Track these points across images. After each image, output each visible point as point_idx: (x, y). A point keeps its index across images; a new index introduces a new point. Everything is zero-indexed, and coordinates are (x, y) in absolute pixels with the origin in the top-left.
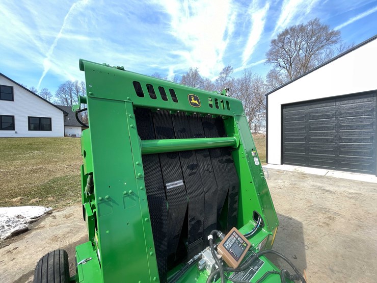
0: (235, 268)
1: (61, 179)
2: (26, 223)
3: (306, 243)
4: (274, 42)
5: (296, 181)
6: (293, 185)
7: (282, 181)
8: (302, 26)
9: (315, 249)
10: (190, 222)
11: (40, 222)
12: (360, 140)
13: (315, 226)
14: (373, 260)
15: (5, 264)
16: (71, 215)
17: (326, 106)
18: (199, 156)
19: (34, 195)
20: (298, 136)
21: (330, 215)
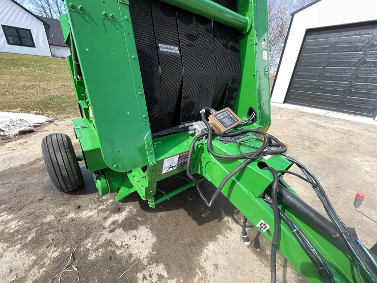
0: (222, 132)
1: (58, 97)
5: (293, 117)
6: (290, 120)
7: (279, 116)
13: (299, 148)
15: (20, 151)
17: (360, 34)
18: (201, 28)
19: (33, 108)
20: (312, 72)
21: (316, 142)
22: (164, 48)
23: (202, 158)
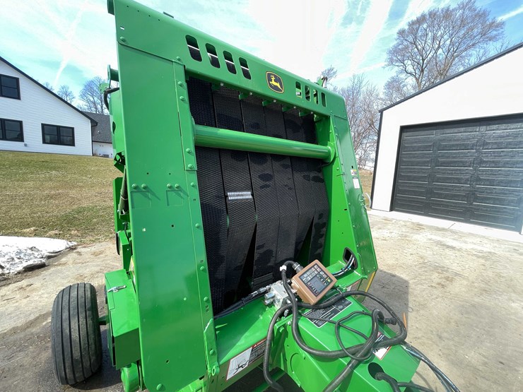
0: (312, 304)
1: (89, 209)
2: (42, 257)
3: (410, 305)
4: (401, 33)
5: (408, 232)
6: (404, 237)
7: (388, 231)
8: (448, 10)
9: (421, 312)
10: (258, 249)
11: (61, 259)
12: (505, 183)
13: (425, 286)
14: (496, 330)
15: (17, 302)
16: (101, 253)
17: (465, 132)
18: (277, 165)
19: (52, 226)
20: (418, 172)
21: (447, 274)
22: (233, 196)
23: (285, 345)
